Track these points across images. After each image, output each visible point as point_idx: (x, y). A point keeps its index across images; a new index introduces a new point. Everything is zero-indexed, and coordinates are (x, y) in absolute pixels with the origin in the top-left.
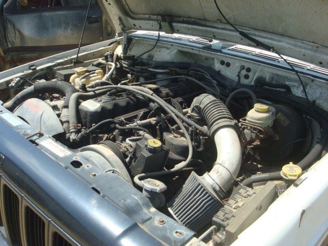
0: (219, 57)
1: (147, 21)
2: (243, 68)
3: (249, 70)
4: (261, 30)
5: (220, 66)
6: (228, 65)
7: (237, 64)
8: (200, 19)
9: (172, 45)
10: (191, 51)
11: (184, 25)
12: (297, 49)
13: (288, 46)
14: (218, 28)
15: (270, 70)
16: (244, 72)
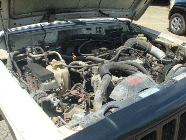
0: (85, 27)
1: (31, 18)
2: (97, 28)
3: (100, 28)
4: (105, 8)
5: (87, 31)
6: (90, 29)
7: (94, 27)
8: (73, 8)
9: (53, 30)
10: (68, 29)
11: (63, 14)
12: (118, 13)
13: (115, 12)
14: (84, 11)
15: (107, 25)
16: (98, 30)
